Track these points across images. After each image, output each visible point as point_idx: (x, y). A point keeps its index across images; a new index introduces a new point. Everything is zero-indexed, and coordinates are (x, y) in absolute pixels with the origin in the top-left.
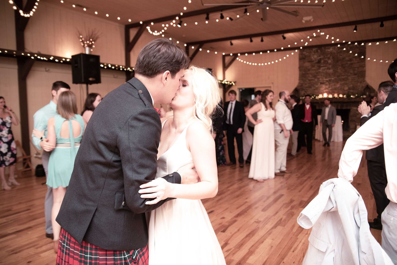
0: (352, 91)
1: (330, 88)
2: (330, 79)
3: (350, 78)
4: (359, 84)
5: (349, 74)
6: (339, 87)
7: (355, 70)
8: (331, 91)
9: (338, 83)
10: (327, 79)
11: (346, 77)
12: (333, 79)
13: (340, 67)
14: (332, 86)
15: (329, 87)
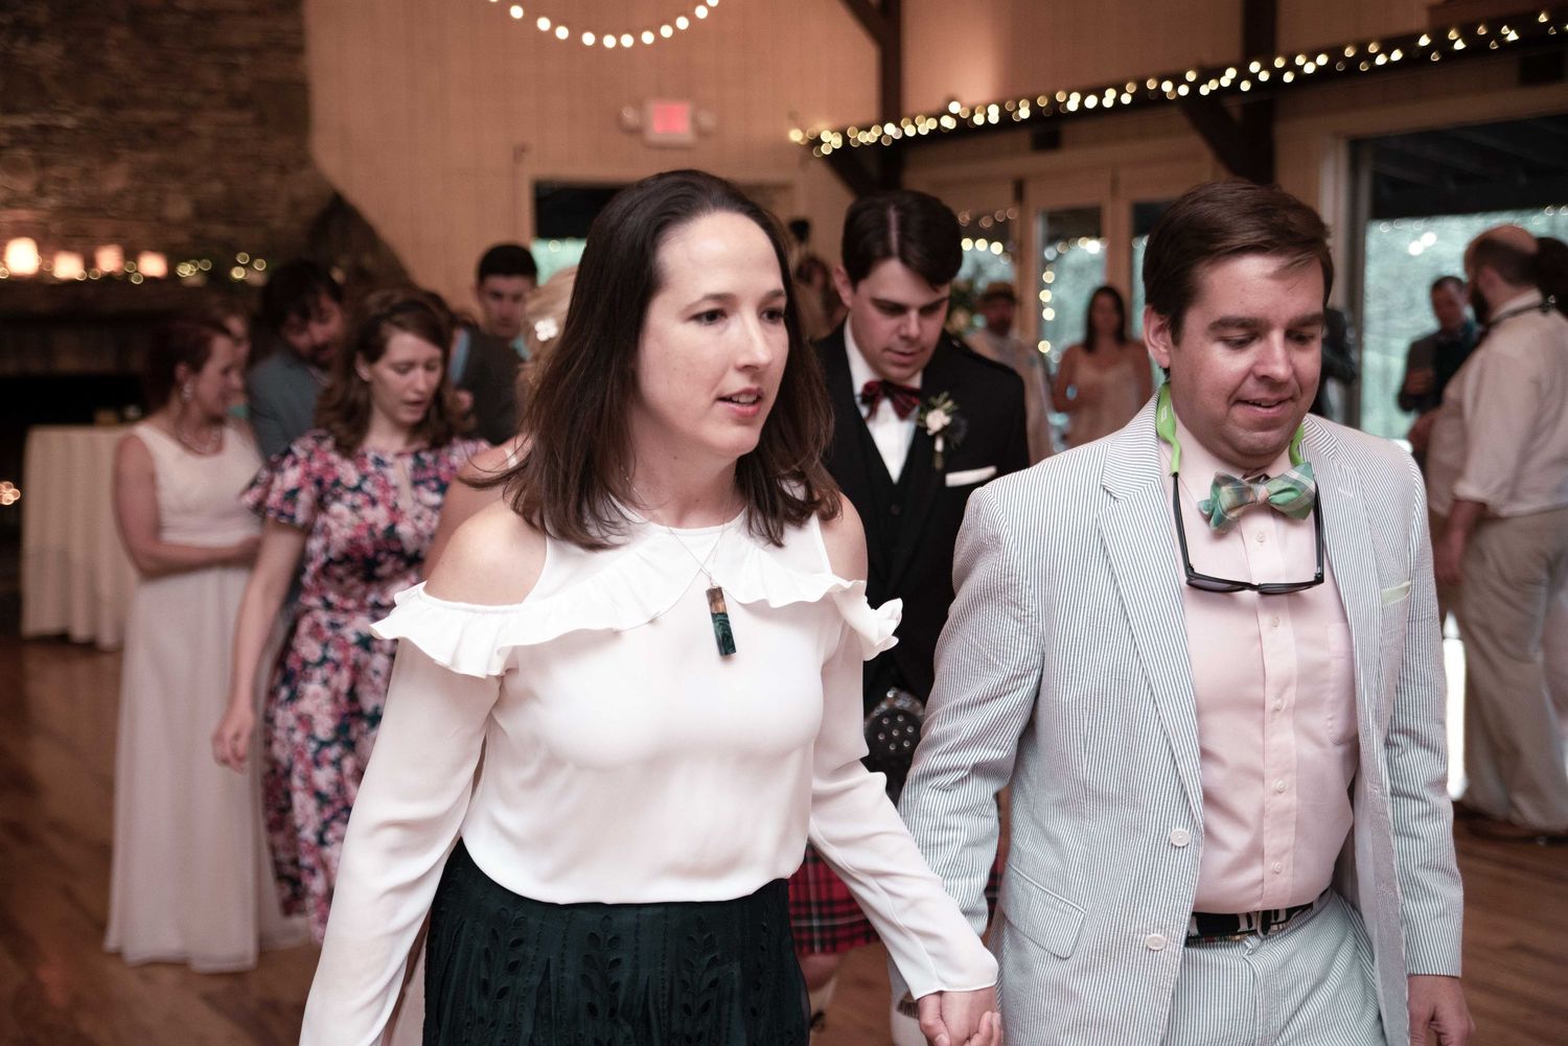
0: (220, 230)
1: (52, 201)
2: (42, 118)
3: (202, 126)
4: (269, 180)
5: (193, 97)
6: (120, 195)
7: (235, 67)
8: (56, 227)
9: (110, 157)
10: (24, 122)
11: (170, 115)
12: (68, 122)
13: (122, 32)
14: (64, 181)
15: (40, 191)
